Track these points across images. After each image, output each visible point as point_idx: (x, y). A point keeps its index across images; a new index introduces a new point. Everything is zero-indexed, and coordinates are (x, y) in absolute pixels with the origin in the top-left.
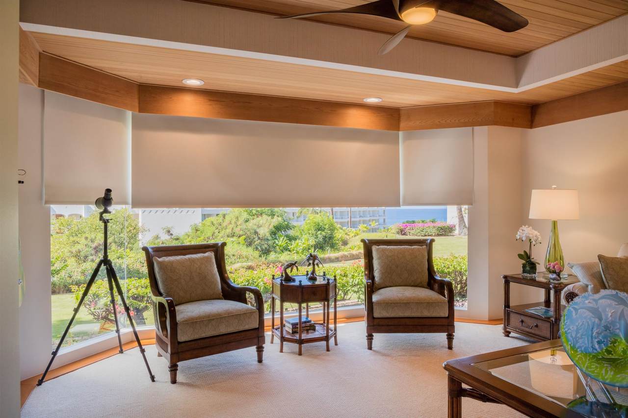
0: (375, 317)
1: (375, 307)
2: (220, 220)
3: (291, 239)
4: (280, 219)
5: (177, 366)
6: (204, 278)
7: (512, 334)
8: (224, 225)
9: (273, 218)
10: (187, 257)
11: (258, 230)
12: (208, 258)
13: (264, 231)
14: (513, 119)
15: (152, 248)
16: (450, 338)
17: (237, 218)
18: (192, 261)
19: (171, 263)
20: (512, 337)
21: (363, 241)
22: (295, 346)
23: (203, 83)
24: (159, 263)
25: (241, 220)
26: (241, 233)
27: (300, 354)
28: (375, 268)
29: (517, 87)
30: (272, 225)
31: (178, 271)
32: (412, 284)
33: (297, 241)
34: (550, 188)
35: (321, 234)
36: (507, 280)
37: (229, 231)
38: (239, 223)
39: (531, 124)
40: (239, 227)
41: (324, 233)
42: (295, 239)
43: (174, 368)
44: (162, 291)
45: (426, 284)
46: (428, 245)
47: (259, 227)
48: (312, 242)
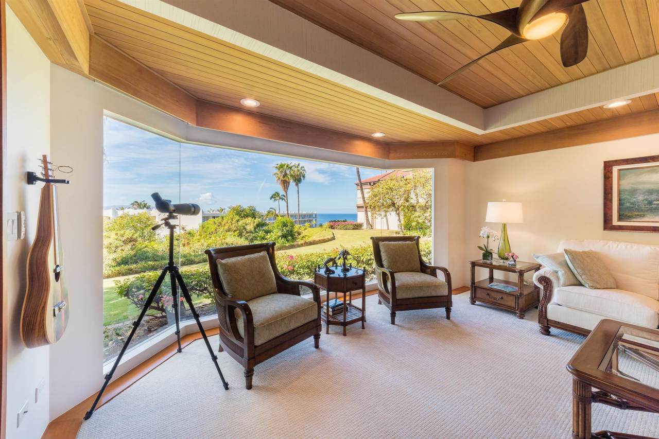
0: (398, 298)
1: (397, 291)
2: (220, 220)
3: (267, 232)
4: (260, 220)
5: (253, 370)
6: (263, 275)
7: (477, 303)
8: (223, 223)
9: (255, 219)
10: (247, 257)
11: (246, 227)
12: (263, 257)
13: (250, 227)
14: (465, 155)
15: (214, 250)
16: (448, 311)
17: (232, 219)
18: (252, 260)
19: (234, 264)
20: (478, 305)
21: (372, 238)
22: (340, 328)
23: (259, 104)
24: (222, 265)
25: (234, 221)
26: (235, 229)
27: (345, 334)
28: (383, 259)
29: (485, 130)
30: (255, 223)
31: (240, 272)
32: (411, 270)
33: (272, 233)
34: (502, 201)
35: (285, 229)
36: (474, 265)
37: (226, 227)
38: (233, 222)
39: (475, 159)
40: (234, 225)
41: (287, 228)
42: (270, 233)
43: (249, 374)
44: (227, 291)
45: (419, 269)
46: (416, 240)
47: (246, 225)
48: (280, 234)
